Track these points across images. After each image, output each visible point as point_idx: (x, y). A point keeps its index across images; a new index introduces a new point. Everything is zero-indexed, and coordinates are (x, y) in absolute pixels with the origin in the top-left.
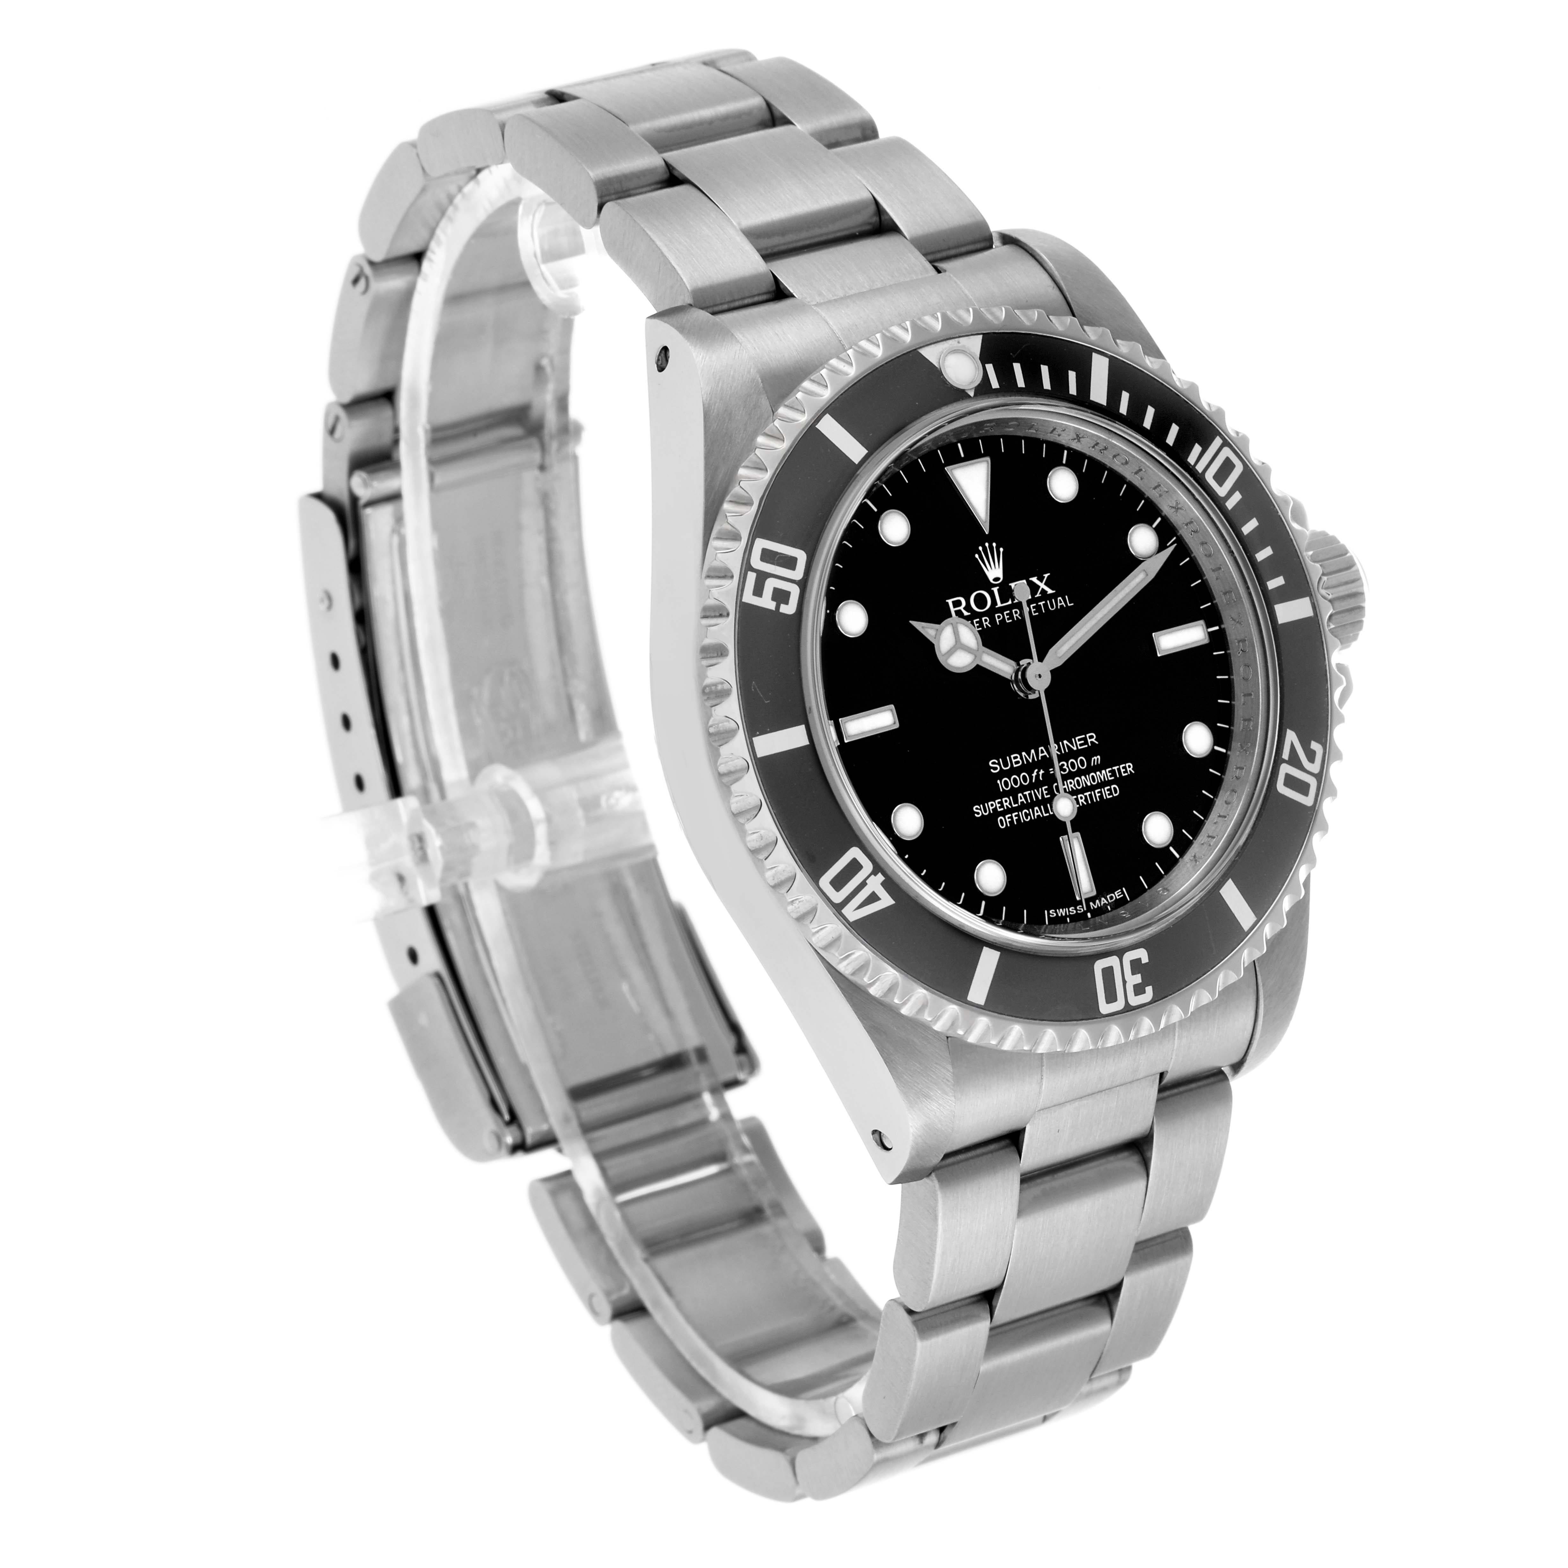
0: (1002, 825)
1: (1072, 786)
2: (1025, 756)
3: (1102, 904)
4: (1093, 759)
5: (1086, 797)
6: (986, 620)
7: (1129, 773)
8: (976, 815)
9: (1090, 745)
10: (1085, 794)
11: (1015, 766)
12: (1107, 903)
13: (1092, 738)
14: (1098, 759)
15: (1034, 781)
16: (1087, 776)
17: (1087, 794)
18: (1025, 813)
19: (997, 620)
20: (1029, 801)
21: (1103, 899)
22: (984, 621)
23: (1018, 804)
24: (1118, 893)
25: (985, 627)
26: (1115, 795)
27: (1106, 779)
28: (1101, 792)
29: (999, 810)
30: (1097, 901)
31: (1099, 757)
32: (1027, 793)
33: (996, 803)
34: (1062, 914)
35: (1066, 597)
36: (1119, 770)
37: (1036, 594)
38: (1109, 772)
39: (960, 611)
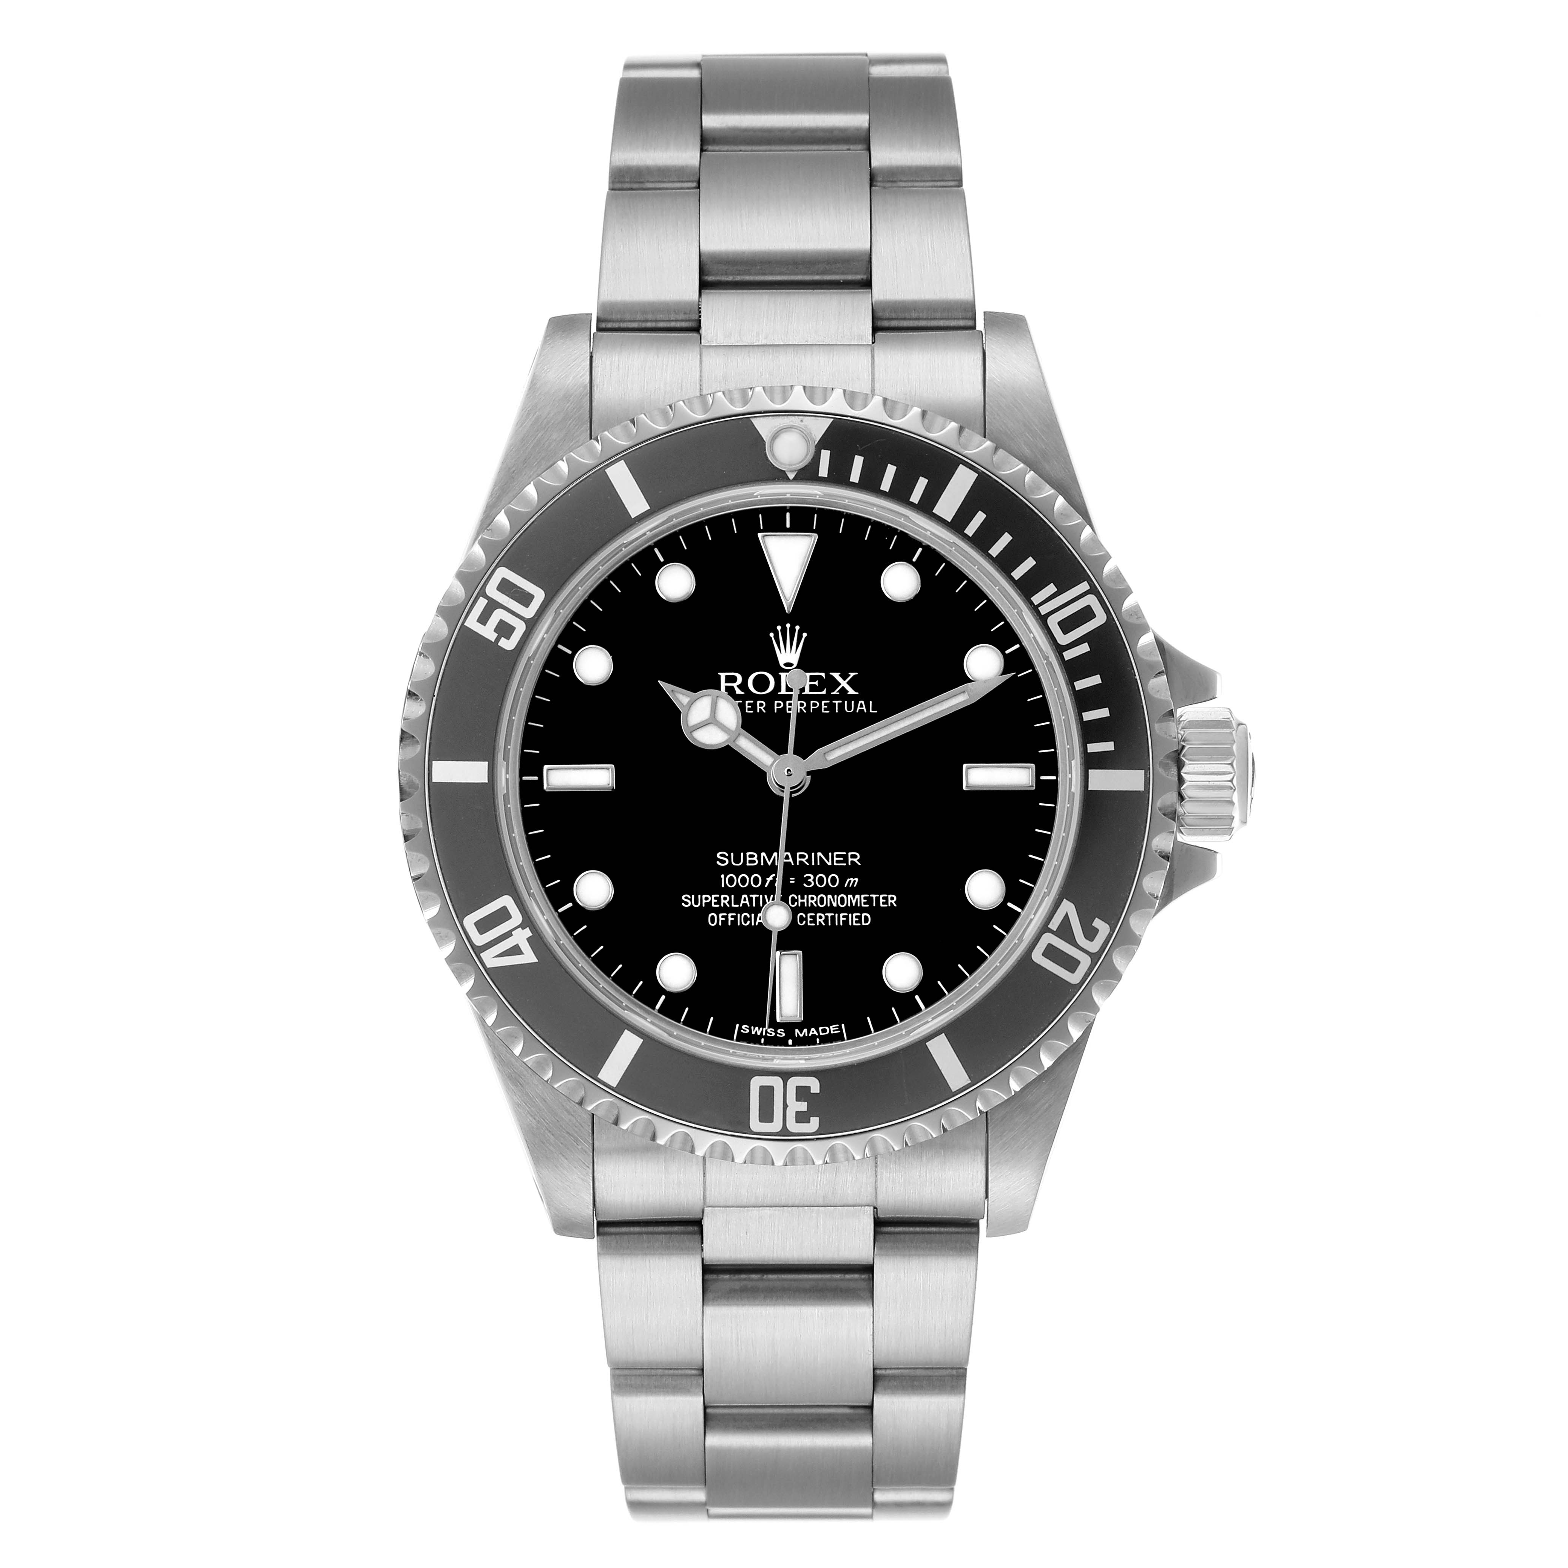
0: (713, 922)
1: (813, 902)
2: (764, 857)
3: (810, 1035)
4: (848, 880)
5: (827, 917)
6: (761, 705)
7: (889, 905)
8: (683, 904)
9: (850, 864)
10: (826, 914)
11: (748, 864)
12: (817, 1034)
13: (854, 858)
14: (855, 881)
15: (766, 886)
16: (836, 896)
17: (829, 915)
18: (745, 916)
19: (776, 707)
20: (754, 905)
21: (813, 1029)
22: (758, 705)
23: (739, 905)
24: (833, 1028)
25: (758, 711)
26: (863, 924)
27: (859, 905)
28: (847, 917)
29: (713, 905)
30: (805, 1030)
31: (857, 879)
32: (754, 896)
33: (712, 899)
34: (756, 1032)
35: (871, 702)
36: (878, 899)
37: (833, 691)
38: (865, 898)
39: (733, 687)
